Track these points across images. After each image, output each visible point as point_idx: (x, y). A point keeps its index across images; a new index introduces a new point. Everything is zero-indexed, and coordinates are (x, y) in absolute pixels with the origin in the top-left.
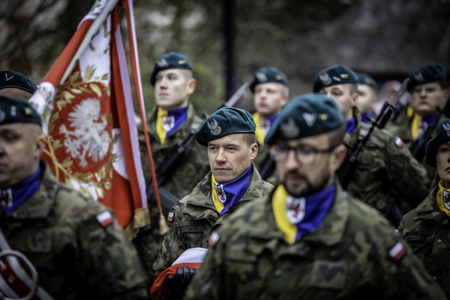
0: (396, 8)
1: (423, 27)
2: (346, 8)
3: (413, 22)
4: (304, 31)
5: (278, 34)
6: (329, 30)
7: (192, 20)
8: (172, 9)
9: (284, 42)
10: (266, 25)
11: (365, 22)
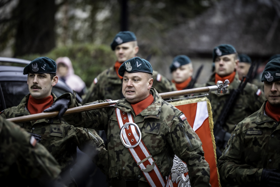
0: (238, 10)
1: (256, 23)
2: (205, 9)
3: (249, 20)
4: (176, 25)
5: (158, 25)
6: (192, 24)
7: (102, 15)
8: (89, 8)
9: (162, 31)
10: (150, 19)
11: (217, 19)
